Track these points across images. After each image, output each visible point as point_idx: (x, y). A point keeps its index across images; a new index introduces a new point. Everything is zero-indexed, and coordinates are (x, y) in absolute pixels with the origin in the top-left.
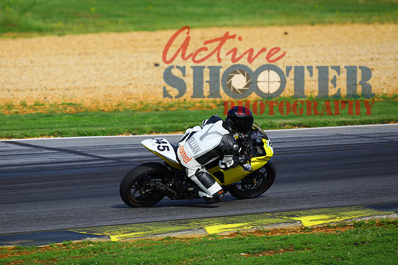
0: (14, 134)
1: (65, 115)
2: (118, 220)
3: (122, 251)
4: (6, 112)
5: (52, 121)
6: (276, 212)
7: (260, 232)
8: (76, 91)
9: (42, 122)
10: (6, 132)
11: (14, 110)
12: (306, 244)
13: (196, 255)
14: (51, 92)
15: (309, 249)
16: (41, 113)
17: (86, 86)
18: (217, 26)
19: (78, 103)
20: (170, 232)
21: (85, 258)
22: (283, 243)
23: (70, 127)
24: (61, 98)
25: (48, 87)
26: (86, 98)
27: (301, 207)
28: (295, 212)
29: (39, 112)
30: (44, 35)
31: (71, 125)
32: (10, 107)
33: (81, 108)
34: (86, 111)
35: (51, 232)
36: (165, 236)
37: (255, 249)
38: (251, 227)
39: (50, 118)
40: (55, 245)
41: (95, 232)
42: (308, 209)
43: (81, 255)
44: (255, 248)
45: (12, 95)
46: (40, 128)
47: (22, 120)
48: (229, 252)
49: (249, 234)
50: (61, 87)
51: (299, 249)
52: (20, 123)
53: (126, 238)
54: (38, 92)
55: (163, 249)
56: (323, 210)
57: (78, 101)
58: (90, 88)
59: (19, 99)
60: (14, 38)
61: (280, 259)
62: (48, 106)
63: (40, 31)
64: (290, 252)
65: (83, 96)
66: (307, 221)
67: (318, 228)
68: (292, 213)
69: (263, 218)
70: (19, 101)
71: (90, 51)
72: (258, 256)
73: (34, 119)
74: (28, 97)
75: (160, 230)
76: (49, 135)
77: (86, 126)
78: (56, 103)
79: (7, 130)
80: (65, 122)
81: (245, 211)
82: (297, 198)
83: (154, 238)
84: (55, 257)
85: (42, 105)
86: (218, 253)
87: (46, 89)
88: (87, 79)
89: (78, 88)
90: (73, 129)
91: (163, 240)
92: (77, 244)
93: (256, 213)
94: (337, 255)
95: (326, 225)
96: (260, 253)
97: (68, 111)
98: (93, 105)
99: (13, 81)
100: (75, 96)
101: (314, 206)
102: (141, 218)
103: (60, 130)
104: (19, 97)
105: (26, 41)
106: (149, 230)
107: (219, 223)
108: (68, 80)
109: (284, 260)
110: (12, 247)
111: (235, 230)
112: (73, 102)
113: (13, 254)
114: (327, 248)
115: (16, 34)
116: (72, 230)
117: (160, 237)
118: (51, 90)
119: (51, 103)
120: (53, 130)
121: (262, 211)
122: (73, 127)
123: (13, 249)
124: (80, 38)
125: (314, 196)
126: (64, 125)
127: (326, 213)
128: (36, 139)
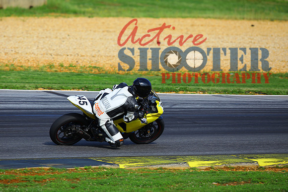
0: (53, 87)
1: (91, 75)
2: (125, 153)
3: (127, 175)
4: (49, 70)
5: (82, 79)
6: (239, 154)
7: (227, 168)
8: (99, 58)
9: (74, 79)
10: (47, 85)
11: (54, 69)
12: (260, 179)
13: (181, 182)
14: (81, 58)
15: (263, 183)
16: (73, 72)
17: (107, 55)
18: (203, 17)
19: (101, 67)
20: (163, 164)
21: (100, 179)
22: (244, 177)
23: (94, 84)
24: (89, 62)
25: (79, 54)
26: (107, 64)
27: (258, 152)
28: (253, 155)
29: (72, 71)
30: (78, 16)
31: (95, 82)
32: (51, 66)
33: (103, 70)
34: (106, 73)
35: (76, 159)
36: (159, 167)
37: (224, 181)
38: (221, 164)
39: (80, 76)
40: (79, 168)
41: (108, 161)
42: (263, 153)
43: (97, 177)
44: (223, 179)
45: (53, 58)
46: (73, 83)
47: (59, 77)
48: (204, 181)
49: (220, 169)
50: (89, 55)
51: (255, 182)
52: (58, 79)
53: (130, 166)
54: (72, 57)
55: (157, 176)
56: (273, 155)
57: (101, 65)
58: (110, 56)
59: (58, 62)
60: (56, 17)
61: (241, 189)
62: (79, 68)
63: (76, 13)
64: (249, 184)
65: (105, 62)
66: (262, 162)
67: (270, 168)
68: (251, 156)
69: (230, 158)
70: (58, 63)
71: (111, 30)
72: (225, 185)
73: (69, 77)
74: (65, 60)
75: (155, 162)
76: (79, 89)
77: (105, 84)
78: (85, 66)
79: (48, 83)
80: (90, 80)
81: (218, 152)
82: (255, 145)
83: (150, 167)
84: (78, 177)
85: (75, 66)
86: (196, 181)
87: (78, 55)
88: (108, 50)
89: (101, 56)
90: (96, 85)
91: (157, 169)
92: (95, 168)
93: (225, 154)
94: (282, 188)
95: (275, 166)
96: (227, 183)
97: (93, 72)
98: (111, 69)
99: (55, 48)
100: (99, 62)
101: (267, 151)
102: (142, 152)
103: (87, 86)
104: (58, 60)
105: (65, 20)
106: (148, 162)
107: (198, 160)
108: (94, 50)
109: (244, 190)
110: (48, 168)
111: (210, 166)
112: (97, 66)
113: (48, 173)
114: (275, 182)
115: (58, 14)
116: (92, 159)
117: (155, 167)
118: (82, 56)
119: (81, 65)
120: (82, 86)
121: (230, 153)
122: (96, 84)
123: (48, 170)
124: (104, 20)
125: (268, 144)
126: (90, 82)
127: (276, 157)
128: (69, 91)
